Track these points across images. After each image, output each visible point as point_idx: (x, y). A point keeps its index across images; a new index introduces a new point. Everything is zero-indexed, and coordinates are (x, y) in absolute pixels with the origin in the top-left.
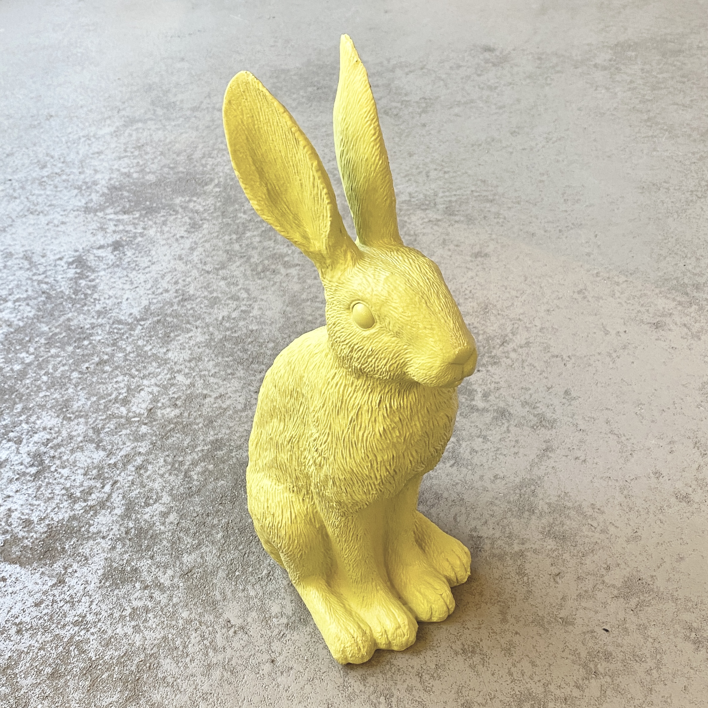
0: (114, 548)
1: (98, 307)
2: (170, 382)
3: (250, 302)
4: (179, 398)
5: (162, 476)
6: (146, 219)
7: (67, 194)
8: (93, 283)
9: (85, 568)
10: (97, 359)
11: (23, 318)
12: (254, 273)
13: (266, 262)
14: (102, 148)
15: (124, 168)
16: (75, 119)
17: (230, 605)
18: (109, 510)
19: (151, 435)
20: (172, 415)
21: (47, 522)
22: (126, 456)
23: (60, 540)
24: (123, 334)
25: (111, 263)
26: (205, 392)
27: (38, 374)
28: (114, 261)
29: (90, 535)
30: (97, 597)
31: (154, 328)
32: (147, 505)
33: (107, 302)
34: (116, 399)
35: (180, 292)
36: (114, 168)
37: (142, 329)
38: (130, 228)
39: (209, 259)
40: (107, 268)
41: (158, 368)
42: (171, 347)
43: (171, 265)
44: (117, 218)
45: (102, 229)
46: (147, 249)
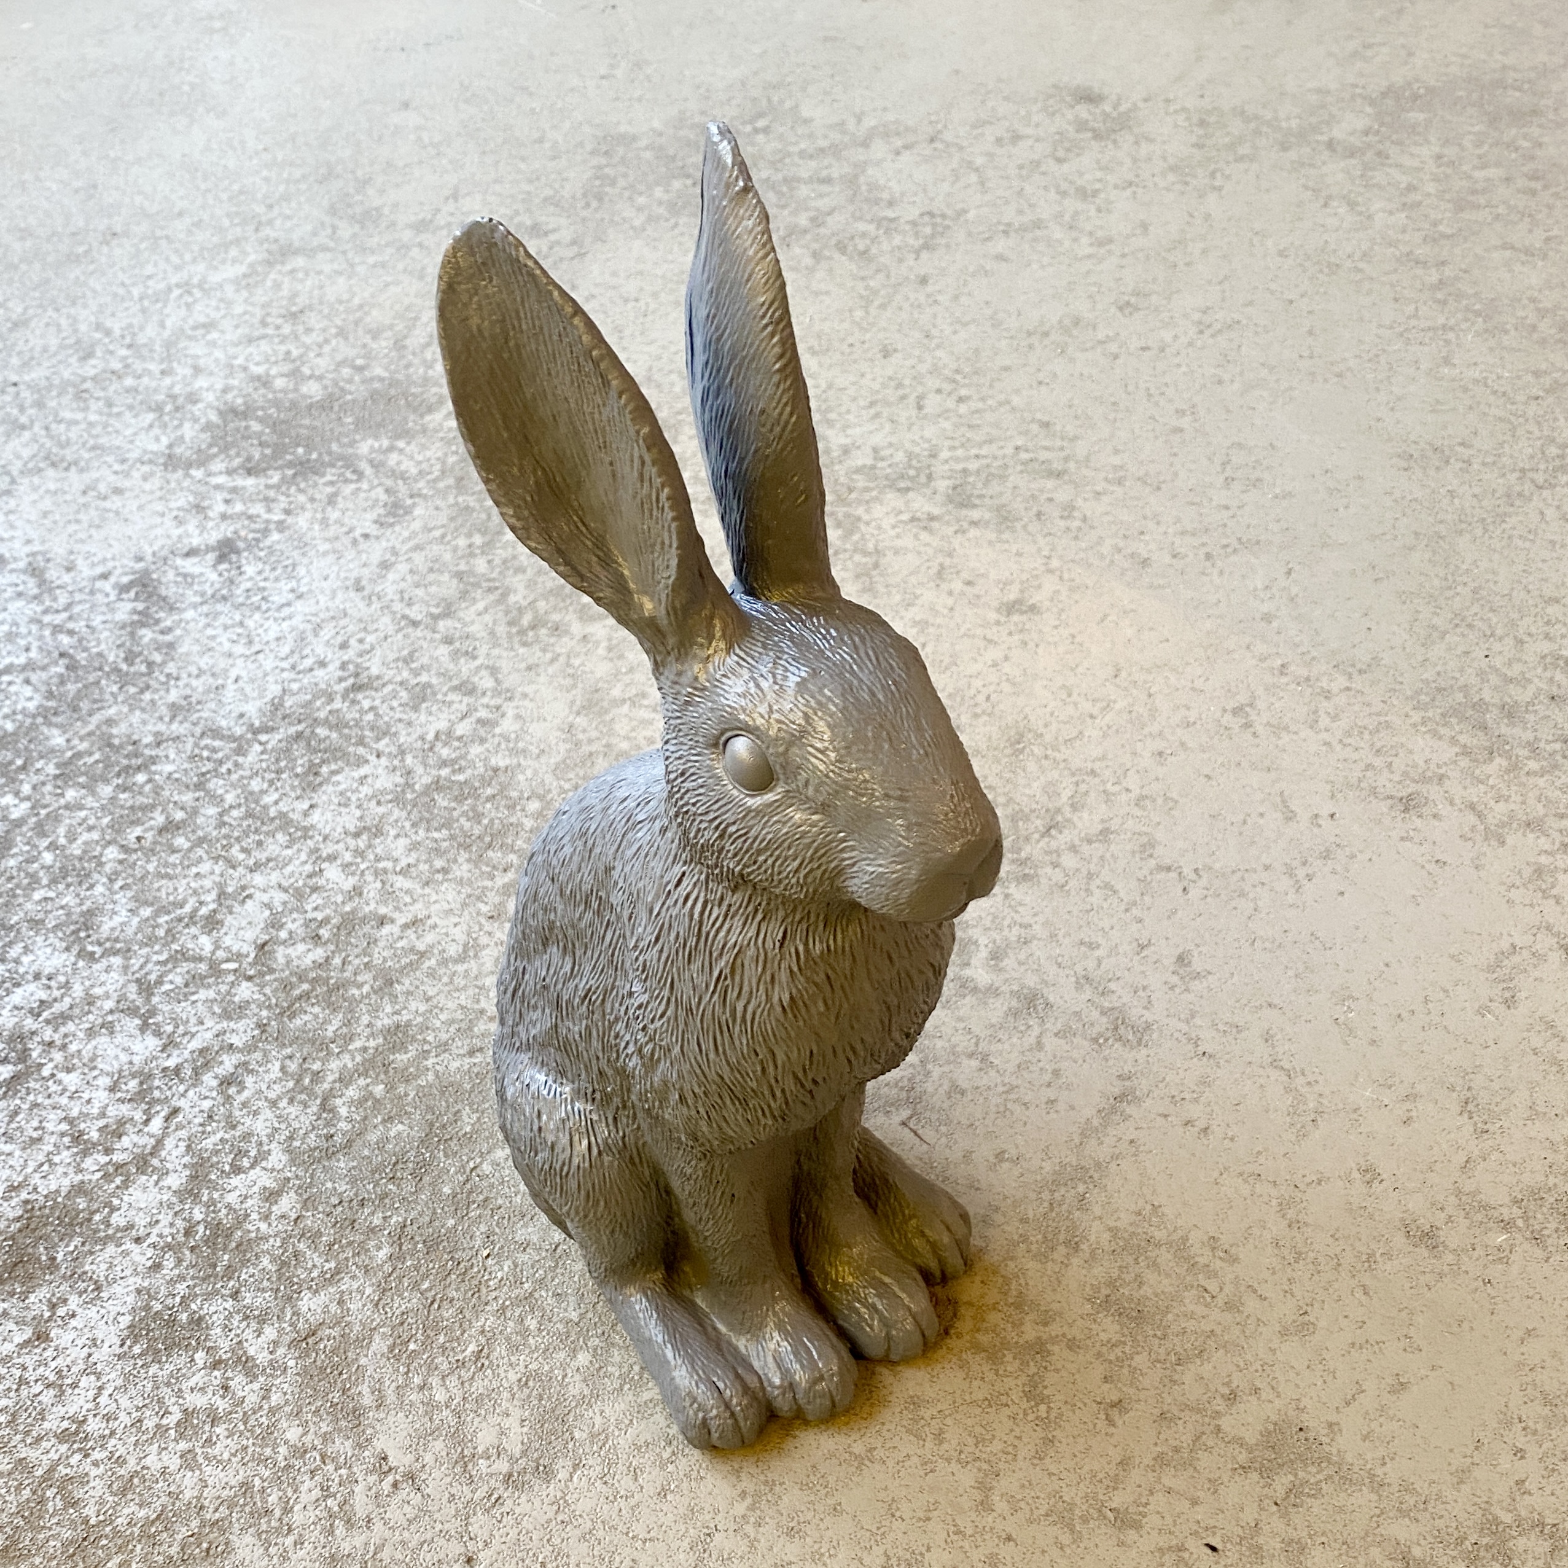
0: (157, 1267)
1: (173, 696)
2: (311, 882)
3: (499, 701)
4: (326, 921)
5: (274, 1104)
6: (293, 489)
7: (133, 421)
8: (168, 638)
9: (94, 1309)
10: (159, 819)
11: (14, 713)
12: (514, 630)
13: (542, 605)
14: (214, 315)
15: (257, 364)
16: (163, 243)
17: (391, 1419)
18: (155, 1177)
19: (260, 1007)
20: (308, 961)
21: (24, 1195)
22: (201, 1051)
23: (46, 1238)
24: (221, 762)
25: (210, 592)
26: (383, 910)
27: (35, 846)
28: (217, 586)
29: (110, 1232)
30: (113, 1378)
31: (288, 750)
32: (237, 1170)
33: (194, 683)
34: (192, 916)
35: (351, 667)
36: (237, 362)
37: (262, 753)
38: (258, 509)
39: (420, 592)
40: (202, 604)
41: (287, 847)
42: (320, 798)
43: (337, 601)
44: (231, 484)
45: (199, 509)
46: (290, 561)
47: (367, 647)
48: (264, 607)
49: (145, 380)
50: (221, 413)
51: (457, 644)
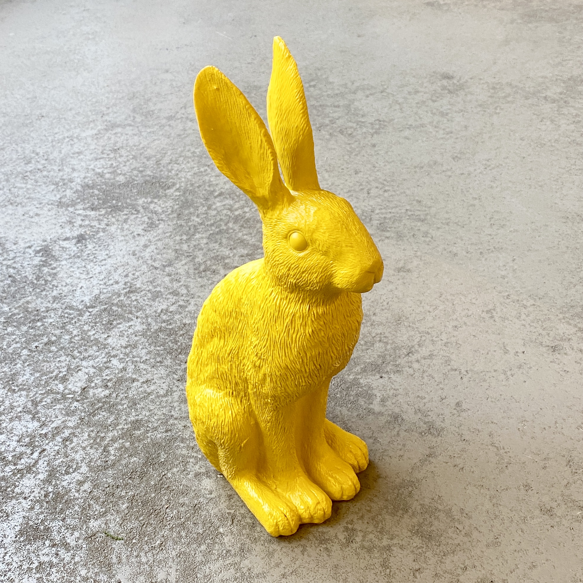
2: (105, 365)
4: (111, 380)
5: (84, 448)
6: (110, 216)
15: (99, 168)
18: (34, 475)
19: (81, 412)
20: (102, 395)
22: (56, 428)
31: (100, 315)
35: (129, 284)
36: (90, 167)
37: (89, 316)
38: (95, 223)
39: (159, 256)
40: (69, 259)
41: (97, 351)
42: (112, 333)
43: (125, 259)
44: (85, 214)
45: (70, 222)
46: (107, 243)
47: (136, 277)
48: (95, 260)
49: (52, 173)
50: (82, 187)
51: (173, 277)
